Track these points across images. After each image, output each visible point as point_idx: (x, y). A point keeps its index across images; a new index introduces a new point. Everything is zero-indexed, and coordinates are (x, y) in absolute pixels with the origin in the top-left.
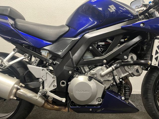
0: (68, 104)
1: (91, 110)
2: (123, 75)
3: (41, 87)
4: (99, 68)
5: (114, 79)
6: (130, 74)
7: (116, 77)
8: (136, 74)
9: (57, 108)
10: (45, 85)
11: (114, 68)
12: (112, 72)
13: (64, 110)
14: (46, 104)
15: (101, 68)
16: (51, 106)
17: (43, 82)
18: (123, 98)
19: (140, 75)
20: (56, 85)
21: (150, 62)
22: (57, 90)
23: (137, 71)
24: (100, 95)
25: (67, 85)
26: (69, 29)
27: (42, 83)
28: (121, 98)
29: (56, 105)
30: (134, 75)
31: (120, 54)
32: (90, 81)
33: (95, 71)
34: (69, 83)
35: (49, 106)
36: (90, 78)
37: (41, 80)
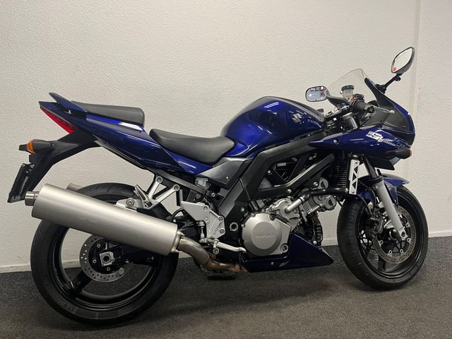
0: (240, 258)
2: (312, 210)
3: (202, 235)
4: (282, 201)
5: (301, 216)
6: (320, 207)
7: (302, 213)
8: (329, 207)
10: (209, 231)
11: (303, 200)
12: (298, 207)
13: (233, 269)
14: (210, 261)
15: (284, 200)
17: (205, 227)
18: (315, 242)
19: (333, 208)
20: (224, 229)
21: (347, 190)
22: (224, 238)
23: (330, 202)
24: (285, 240)
25: (240, 229)
26: (235, 145)
27: (203, 228)
28: (312, 243)
29: (222, 262)
30: (326, 209)
31: (308, 180)
32: (273, 220)
33: (277, 206)
34: (242, 225)
35: (214, 264)
36: (274, 216)
37: (202, 224)
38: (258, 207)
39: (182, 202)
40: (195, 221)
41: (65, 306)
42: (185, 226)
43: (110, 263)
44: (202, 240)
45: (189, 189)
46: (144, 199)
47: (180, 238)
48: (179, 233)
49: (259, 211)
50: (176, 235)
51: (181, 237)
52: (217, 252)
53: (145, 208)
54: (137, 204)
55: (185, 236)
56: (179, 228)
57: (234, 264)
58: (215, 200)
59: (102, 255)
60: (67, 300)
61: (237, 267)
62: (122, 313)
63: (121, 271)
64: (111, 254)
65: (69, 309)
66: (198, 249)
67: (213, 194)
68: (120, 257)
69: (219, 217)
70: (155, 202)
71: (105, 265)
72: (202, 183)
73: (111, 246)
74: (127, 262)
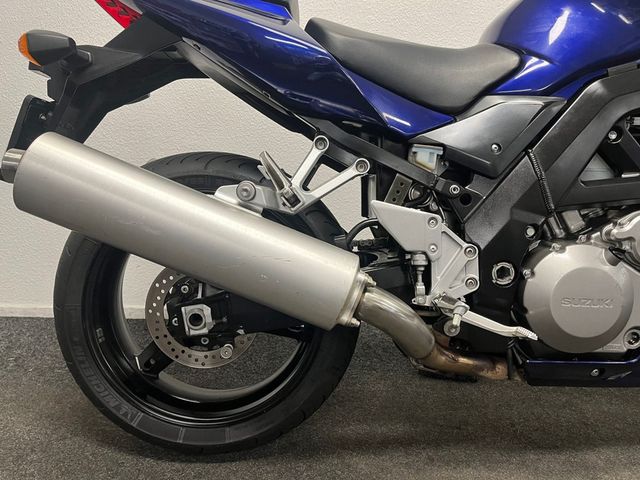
0: (510, 351)
1: (595, 372)
3: (420, 287)
9: (468, 365)
10: (437, 278)
14: (436, 352)
16: (447, 355)
17: (428, 268)
20: (477, 278)
25: (520, 279)
26: (521, 63)
27: (423, 269)
29: (465, 355)
32: (614, 264)
33: (627, 228)
34: (526, 272)
35: (443, 358)
36: (618, 252)
37: (420, 260)
38: (566, 228)
39: (374, 202)
40: (402, 252)
41: (118, 408)
42: (379, 261)
43: (205, 331)
44: (419, 300)
45: (393, 172)
46: (281, 187)
47: (365, 291)
48: (363, 277)
49: (571, 238)
50: (356, 281)
51: (366, 288)
52: (454, 333)
53: (282, 209)
54: (263, 197)
55: (379, 286)
56: (362, 265)
57: (494, 363)
58: (458, 204)
59: (187, 311)
60: (122, 395)
61: (501, 370)
62: (232, 435)
63: (226, 352)
64: (207, 311)
65: (126, 414)
66: (408, 320)
67: (455, 189)
68: (225, 320)
69: (465, 245)
70: (306, 198)
71: (193, 333)
72: (426, 158)
73: (210, 292)
74: (241, 332)
